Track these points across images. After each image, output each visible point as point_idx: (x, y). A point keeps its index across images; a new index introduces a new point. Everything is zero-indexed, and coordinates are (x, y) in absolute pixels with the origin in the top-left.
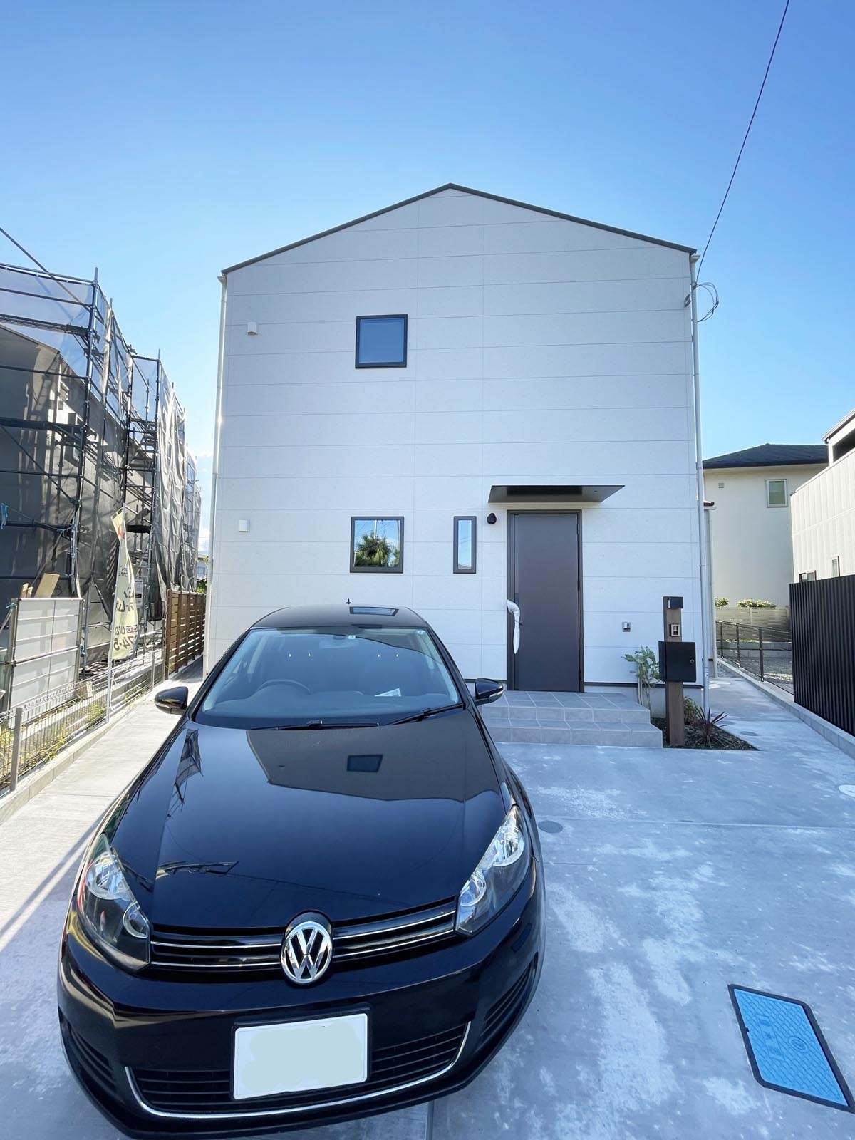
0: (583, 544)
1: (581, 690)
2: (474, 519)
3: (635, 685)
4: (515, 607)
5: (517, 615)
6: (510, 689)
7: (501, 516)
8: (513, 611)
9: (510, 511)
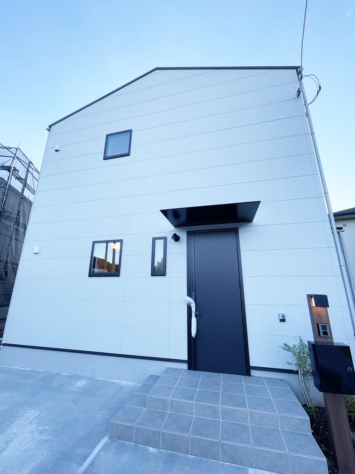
0: (241, 252)
1: (248, 374)
2: (165, 239)
3: (296, 372)
4: (191, 301)
5: (193, 307)
6: (190, 368)
7: (183, 236)
8: (190, 304)
9: (189, 232)
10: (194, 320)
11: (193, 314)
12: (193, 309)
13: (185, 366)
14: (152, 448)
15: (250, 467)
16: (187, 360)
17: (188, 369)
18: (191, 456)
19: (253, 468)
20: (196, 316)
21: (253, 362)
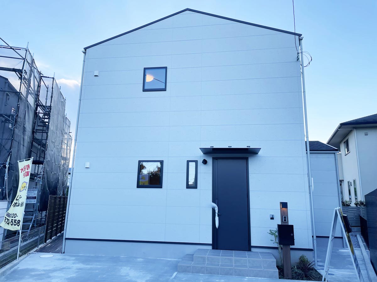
0: (249, 174)
1: (250, 250)
2: (196, 162)
4: (215, 205)
7: (210, 160)
8: (215, 208)
9: (214, 158)
10: (217, 218)
11: (217, 215)
12: (217, 211)
13: (210, 247)
16: (212, 244)
17: (212, 249)
18: (220, 275)
19: (248, 276)
20: (218, 215)
21: (253, 244)
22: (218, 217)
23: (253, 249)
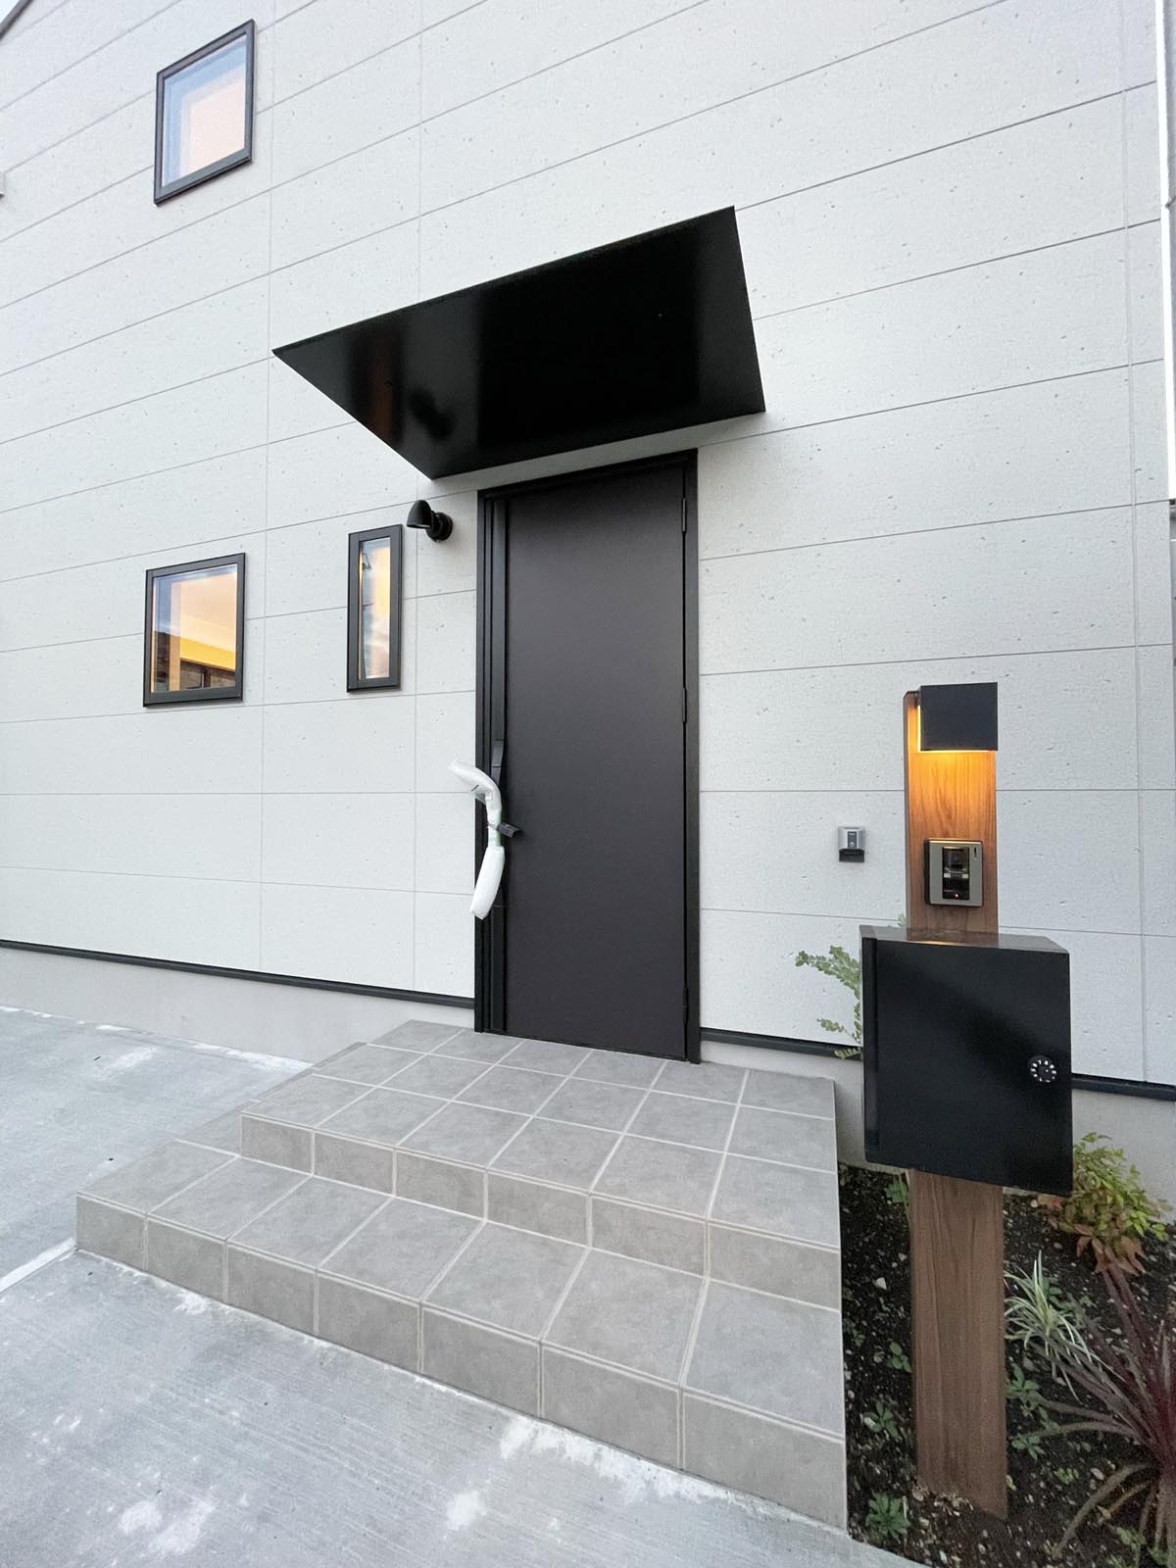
0: (700, 563)
1: (691, 1055)
2: (394, 536)
4: (488, 785)
5: (492, 808)
6: (481, 1026)
7: (465, 518)
8: (484, 798)
9: (487, 496)
11: (493, 835)
12: (494, 815)
13: (467, 1019)
14: (196, 1296)
15: (523, 1413)
16: (473, 997)
17: (477, 1029)
18: (316, 1341)
19: (533, 1416)
20: (504, 839)
21: (711, 1016)
22: (501, 850)
23: (710, 1051)
